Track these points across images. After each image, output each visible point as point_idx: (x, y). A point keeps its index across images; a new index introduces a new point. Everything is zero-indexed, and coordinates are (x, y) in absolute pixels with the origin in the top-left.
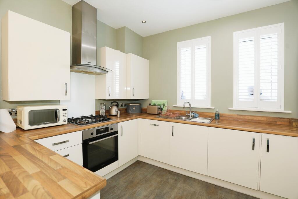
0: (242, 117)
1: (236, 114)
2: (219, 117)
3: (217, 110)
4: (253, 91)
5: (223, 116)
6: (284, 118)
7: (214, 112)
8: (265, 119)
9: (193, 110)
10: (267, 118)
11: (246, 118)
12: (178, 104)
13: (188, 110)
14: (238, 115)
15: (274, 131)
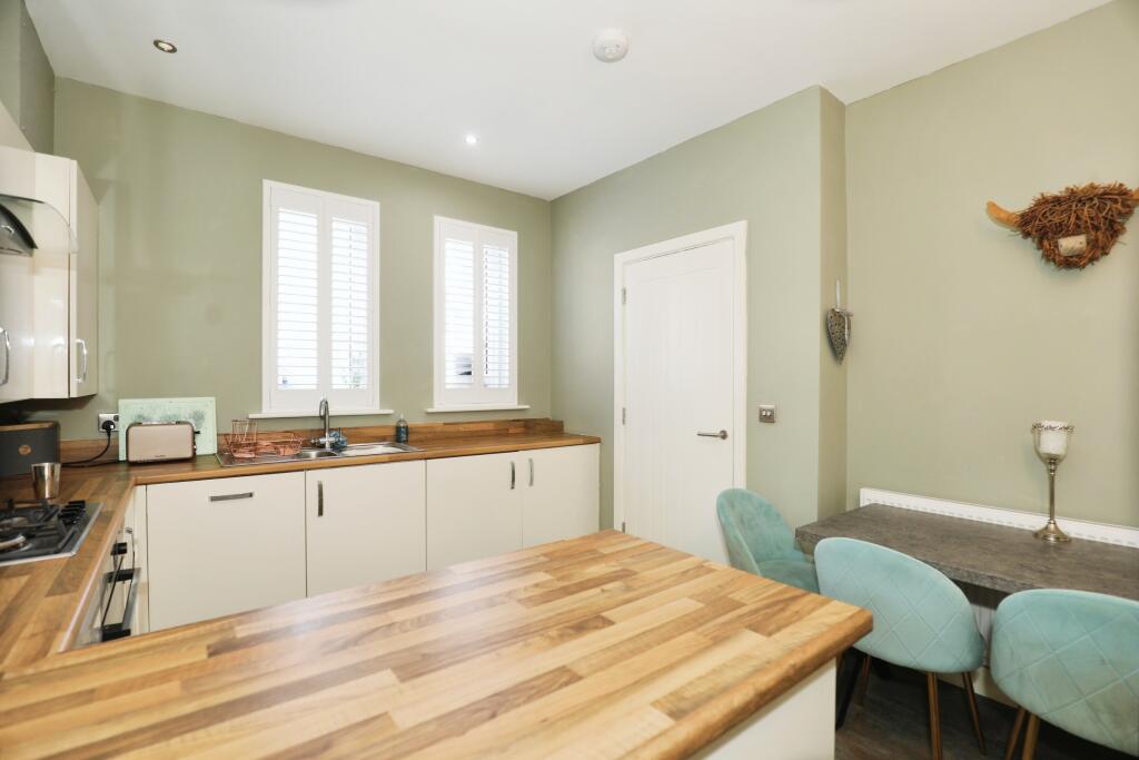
0: (452, 429)
1: (440, 421)
2: (407, 434)
3: (402, 417)
4: (469, 366)
5: (417, 431)
6: (518, 421)
7: (393, 423)
8: (491, 427)
9: (334, 425)
10: (496, 423)
11: (461, 428)
12: (264, 410)
13: (319, 425)
14: (445, 424)
15: (538, 444)
